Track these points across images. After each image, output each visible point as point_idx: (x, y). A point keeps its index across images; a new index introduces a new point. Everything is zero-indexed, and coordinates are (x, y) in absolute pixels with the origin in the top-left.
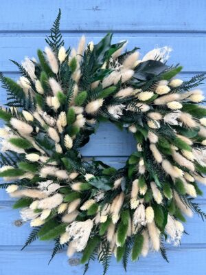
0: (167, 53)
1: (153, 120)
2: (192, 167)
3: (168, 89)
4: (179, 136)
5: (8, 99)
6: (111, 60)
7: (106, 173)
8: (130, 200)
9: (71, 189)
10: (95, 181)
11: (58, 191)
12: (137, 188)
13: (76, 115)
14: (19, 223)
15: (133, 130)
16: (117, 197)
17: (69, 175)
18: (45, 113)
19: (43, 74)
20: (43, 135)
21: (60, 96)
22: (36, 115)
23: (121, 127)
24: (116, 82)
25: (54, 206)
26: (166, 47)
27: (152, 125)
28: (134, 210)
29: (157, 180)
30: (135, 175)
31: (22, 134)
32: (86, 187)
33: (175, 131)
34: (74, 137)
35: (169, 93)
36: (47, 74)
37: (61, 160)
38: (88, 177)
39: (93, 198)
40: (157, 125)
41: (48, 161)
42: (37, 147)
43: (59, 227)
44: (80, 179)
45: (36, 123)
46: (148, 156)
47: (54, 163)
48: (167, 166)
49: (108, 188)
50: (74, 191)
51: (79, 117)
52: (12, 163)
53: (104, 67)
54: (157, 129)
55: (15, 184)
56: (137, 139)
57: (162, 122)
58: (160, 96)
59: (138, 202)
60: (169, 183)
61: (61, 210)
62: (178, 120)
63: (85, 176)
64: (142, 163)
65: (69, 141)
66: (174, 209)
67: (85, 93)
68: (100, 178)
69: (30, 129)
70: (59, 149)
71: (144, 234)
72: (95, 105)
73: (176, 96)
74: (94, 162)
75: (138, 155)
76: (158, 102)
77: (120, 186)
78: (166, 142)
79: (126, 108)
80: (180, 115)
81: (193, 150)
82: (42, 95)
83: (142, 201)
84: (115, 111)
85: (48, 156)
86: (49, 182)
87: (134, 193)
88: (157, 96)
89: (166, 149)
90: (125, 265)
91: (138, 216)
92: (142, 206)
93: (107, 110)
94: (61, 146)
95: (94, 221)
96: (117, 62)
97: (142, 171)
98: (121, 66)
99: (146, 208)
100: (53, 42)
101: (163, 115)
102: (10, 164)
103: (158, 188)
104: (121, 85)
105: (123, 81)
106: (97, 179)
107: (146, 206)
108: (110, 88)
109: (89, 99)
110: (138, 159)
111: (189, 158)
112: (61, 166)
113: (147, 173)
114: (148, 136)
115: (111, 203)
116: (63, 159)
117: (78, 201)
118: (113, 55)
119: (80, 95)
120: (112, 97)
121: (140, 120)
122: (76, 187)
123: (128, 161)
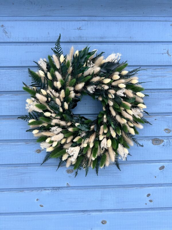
0: (119, 57)
1: (111, 94)
2: (131, 118)
3: (119, 77)
4: (125, 102)
5: (32, 83)
6: (88, 61)
7: (86, 122)
8: (99, 135)
9: (68, 131)
10: (81, 126)
11: (61, 132)
12: (103, 129)
13: (70, 91)
14: (39, 151)
15: (101, 99)
16: (93, 134)
17: (67, 123)
18: (54, 91)
19: (52, 69)
20: (53, 102)
21: (61, 81)
22: (48, 92)
23: (94, 98)
24: (91, 73)
25: (60, 139)
26: (118, 54)
27: (110, 96)
28: (101, 141)
29: (112, 125)
30: (102, 123)
31: (41, 102)
32: (76, 129)
33: (122, 99)
34: (69, 103)
35: (119, 79)
36: (54, 69)
37: (62, 116)
38: (77, 124)
39: (79, 135)
40: (112, 96)
41: (56, 116)
42: (49, 109)
43: (62, 151)
44: (72, 126)
45: (48, 96)
46: (108, 113)
47: (59, 117)
48: (118, 118)
49: (87, 130)
50: (70, 132)
51: (71, 92)
52: (35, 118)
53: (85, 66)
54: (113, 98)
55: (37, 129)
56: (103, 104)
57: (115, 95)
58: (114, 81)
59: (103, 136)
60: (119, 127)
61: (63, 142)
62: (124, 93)
63: (75, 124)
64: (105, 116)
65: (66, 106)
66: (123, 141)
67: (75, 80)
68: (83, 125)
69: (45, 99)
70: (61, 110)
71: (107, 154)
72: (80, 86)
73: (123, 81)
74: (79, 117)
75: (103, 113)
76: (114, 84)
77: (94, 129)
78: (118, 105)
79: (97, 87)
80: (125, 90)
81: (132, 109)
82: (51, 80)
83: (105, 136)
84: (91, 89)
85: (56, 113)
86: (56, 127)
87: (101, 132)
88: (113, 81)
89: (118, 109)
90: (97, 173)
91: (103, 144)
92: (105, 139)
93: (87, 89)
94: (62, 108)
95: (80, 147)
96: (91, 62)
97: (105, 121)
98: (94, 65)
99: (107, 140)
100: (56, 51)
101: (116, 91)
102: (33, 118)
103: (113, 129)
104: (94, 75)
105: (95, 73)
106: (82, 125)
107: (107, 139)
108: (88, 77)
109: (77, 83)
110: (103, 115)
111: (130, 114)
112: (62, 119)
113: (108, 121)
114: (108, 103)
115: (89, 138)
116: (64, 115)
117: (72, 137)
118: (89, 58)
119: (72, 81)
120: (89, 82)
121: (104, 94)
122: (71, 129)
123: (98, 116)
